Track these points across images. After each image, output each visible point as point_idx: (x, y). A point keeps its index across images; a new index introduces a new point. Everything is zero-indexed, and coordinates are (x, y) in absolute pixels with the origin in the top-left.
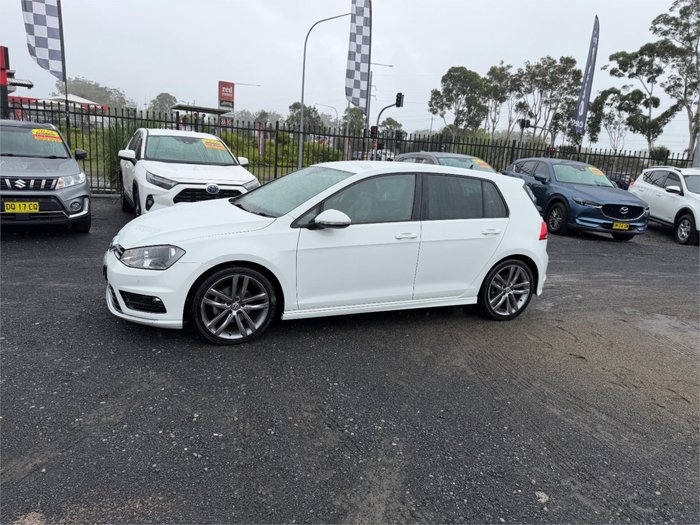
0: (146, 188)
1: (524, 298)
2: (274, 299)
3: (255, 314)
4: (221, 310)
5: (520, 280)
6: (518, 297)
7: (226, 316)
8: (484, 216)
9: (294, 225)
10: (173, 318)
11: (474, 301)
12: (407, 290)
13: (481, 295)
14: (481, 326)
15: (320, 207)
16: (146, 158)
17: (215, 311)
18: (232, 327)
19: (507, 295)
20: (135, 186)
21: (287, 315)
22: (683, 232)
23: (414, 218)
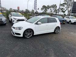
0: (13, 19)
1: (58, 31)
3: (31, 35)
4: (27, 34)
5: (58, 29)
9: (35, 24)
13: (54, 31)
14: (54, 34)
15: (38, 22)
16: (13, 16)
18: (28, 36)
20: (12, 19)
21: (34, 34)
22: (70, 23)
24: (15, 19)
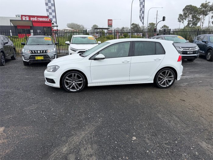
1: (172, 81)
2: (85, 80)
4: (70, 83)
5: (170, 75)
6: (170, 81)
7: (71, 85)
8: (155, 54)
9: (90, 59)
10: (57, 85)
11: (152, 82)
12: (127, 78)
13: (155, 80)
15: (98, 53)
17: (69, 83)
18: (73, 88)
19: (165, 80)
21: (89, 85)
23: (129, 56)
24: (73, 51)
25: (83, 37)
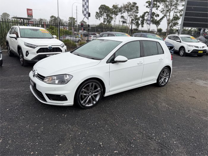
6: (166, 79)
7: (87, 98)
8: (158, 54)
10: (70, 102)
11: (156, 82)
12: (139, 81)
15: (114, 55)
16: (21, 37)
17: (83, 97)
18: (89, 102)
19: (163, 78)
21: (106, 95)
22: (182, 53)
23: (141, 56)
24: (31, 47)
25: (33, 30)
